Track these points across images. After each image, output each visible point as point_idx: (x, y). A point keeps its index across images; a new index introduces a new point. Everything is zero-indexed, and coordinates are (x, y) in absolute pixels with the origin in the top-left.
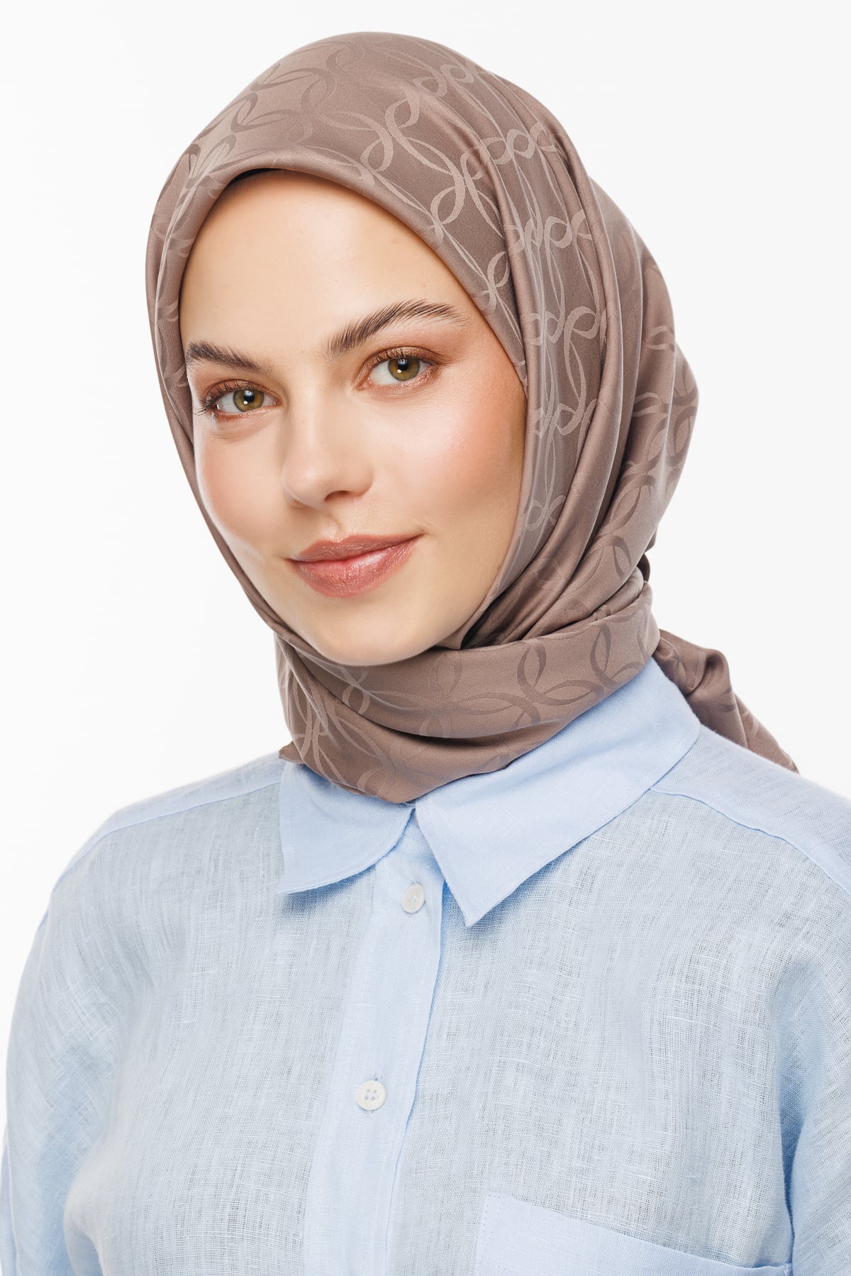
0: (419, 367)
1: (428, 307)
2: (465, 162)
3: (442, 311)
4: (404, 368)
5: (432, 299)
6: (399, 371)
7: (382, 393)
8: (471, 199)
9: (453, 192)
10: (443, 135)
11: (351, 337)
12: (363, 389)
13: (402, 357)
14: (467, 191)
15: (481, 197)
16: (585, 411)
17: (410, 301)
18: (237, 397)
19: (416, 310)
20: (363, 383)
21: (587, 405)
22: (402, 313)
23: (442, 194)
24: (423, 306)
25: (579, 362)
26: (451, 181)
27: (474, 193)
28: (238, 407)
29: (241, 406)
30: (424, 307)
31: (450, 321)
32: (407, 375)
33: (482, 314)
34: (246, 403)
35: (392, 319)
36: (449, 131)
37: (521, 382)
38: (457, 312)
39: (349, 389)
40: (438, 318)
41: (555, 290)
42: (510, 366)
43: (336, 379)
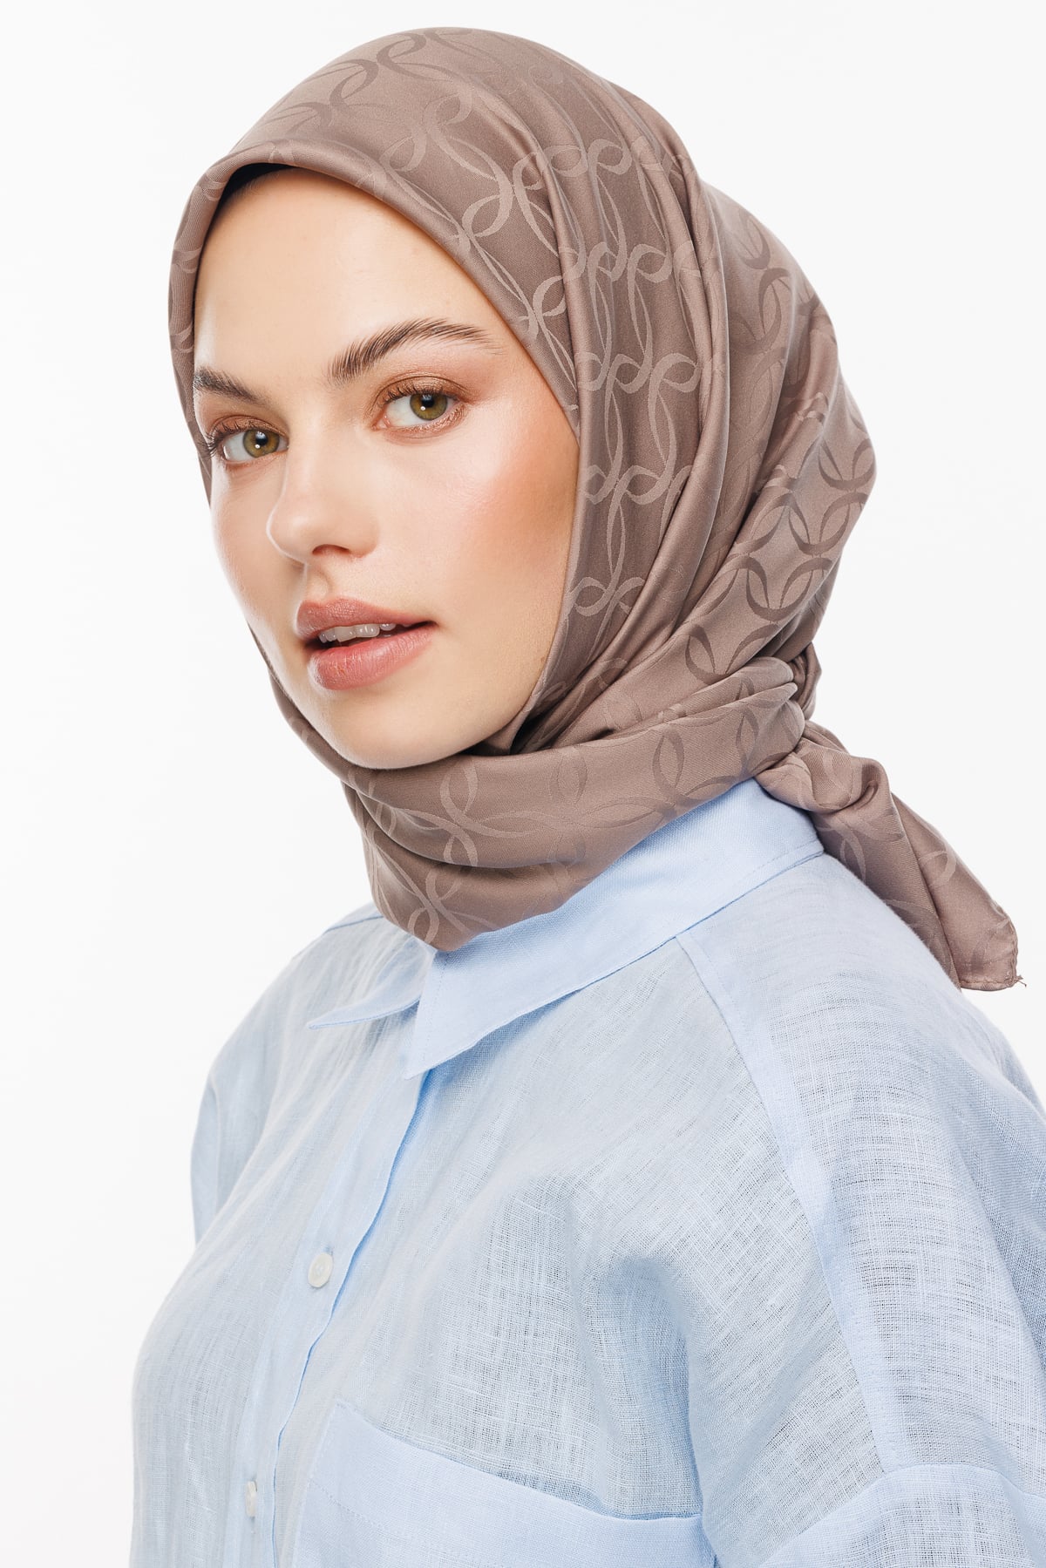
0: (446, 403)
1: (450, 327)
2: (521, 170)
3: (468, 333)
4: (428, 405)
5: (455, 319)
6: (423, 408)
7: (402, 436)
8: (519, 210)
9: (497, 201)
10: (495, 137)
11: (355, 360)
12: (377, 430)
13: (426, 392)
14: (515, 201)
15: (533, 210)
16: (674, 478)
17: (427, 319)
18: (248, 439)
19: (433, 330)
20: (377, 419)
21: (676, 471)
22: (417, 333)
23: (481, 203)
24: (443, 325)
25: (669, 418)
26: (495, 188)
27: (525, 204)
28: (248, 452)
29: (253, 451)
30: (444, 327)
31: (476, 347)
32: (433, 412)
33: (523, 345)
34: (258, 446)
35: (404, 339)
36: (505, 134)
37: (572, 431)
38: (489, 337)
39: (360, 429)
40: (461, 341)
41: (637, 330)
42: (559, 410)
43: (344, 413)
